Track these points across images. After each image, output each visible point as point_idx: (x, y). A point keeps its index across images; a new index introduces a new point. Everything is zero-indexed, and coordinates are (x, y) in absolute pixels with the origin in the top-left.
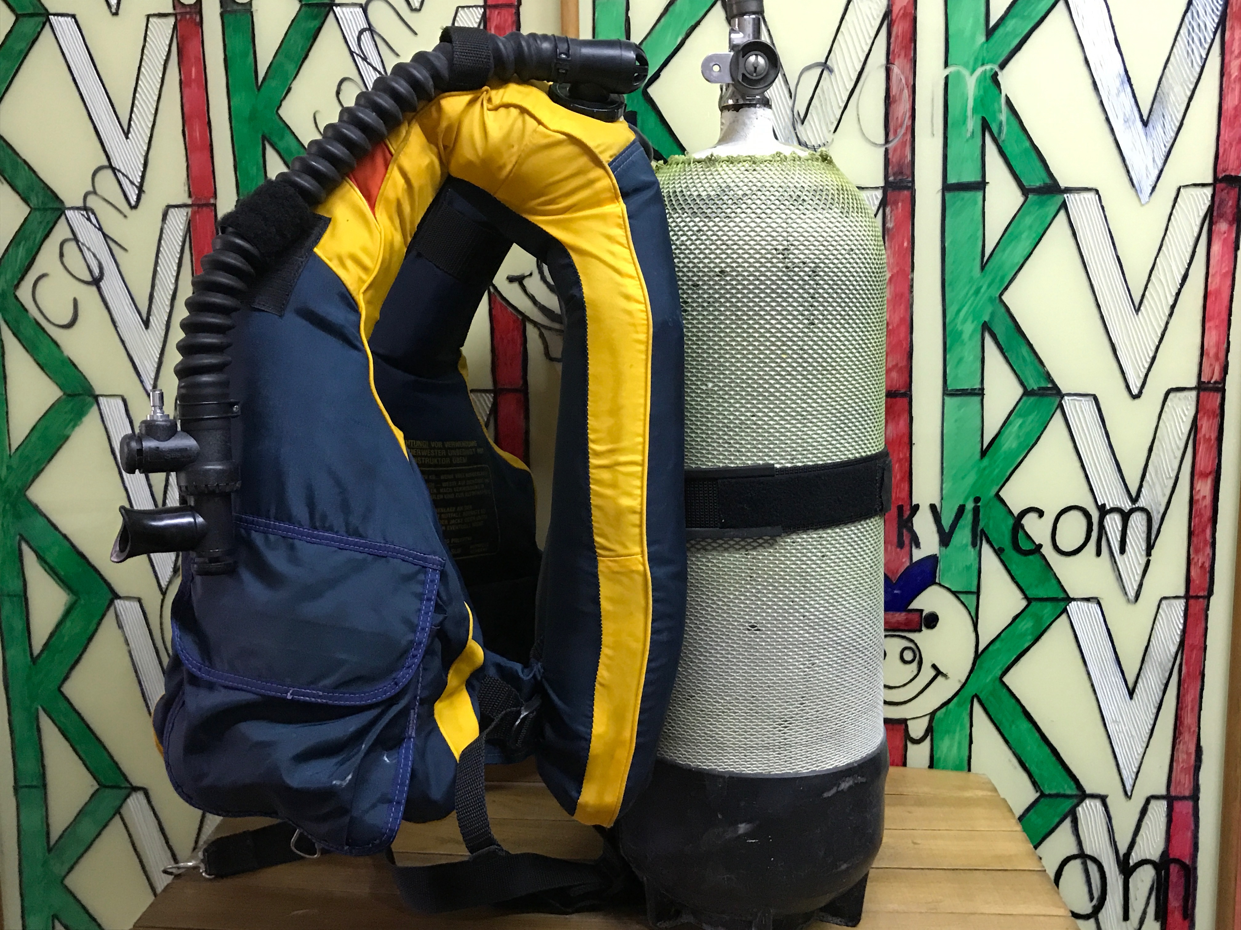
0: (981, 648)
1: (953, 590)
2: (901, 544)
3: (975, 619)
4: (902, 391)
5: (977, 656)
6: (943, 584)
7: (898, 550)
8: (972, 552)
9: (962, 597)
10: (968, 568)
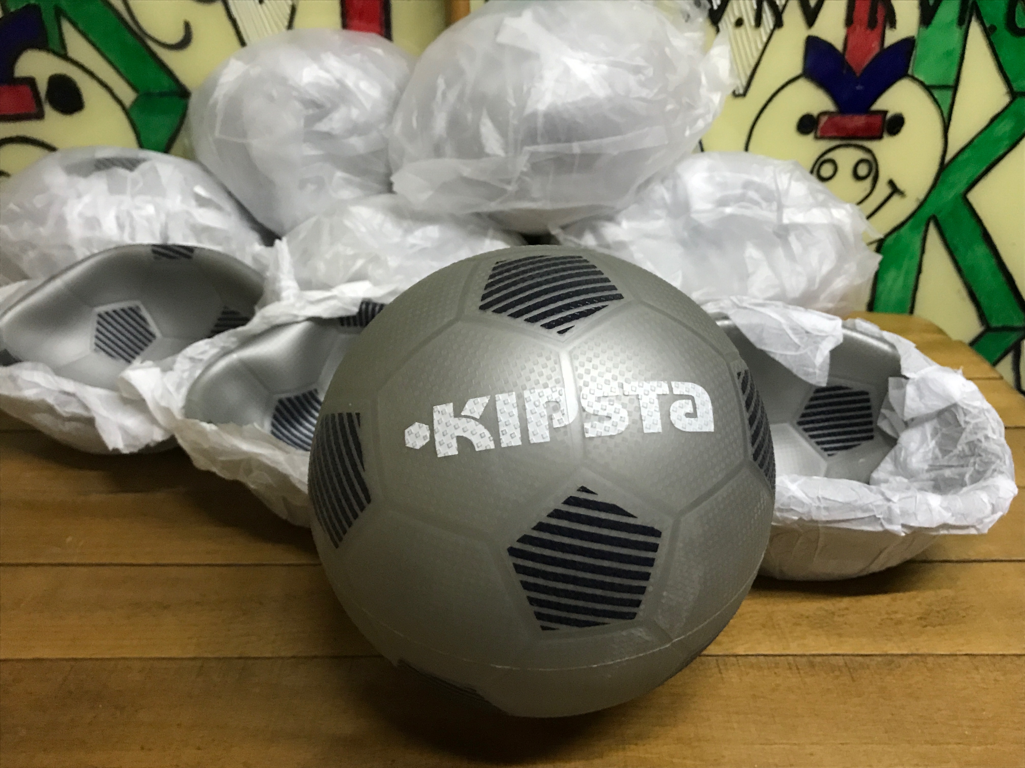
0: (948, 157)
1: (927, 83)
2: (872, 24)
3: (946, 121)
5: (943, 167)
6: (916, 76)
7: (868, 31)
8: (957, 33)
9: (937, 94)
10: (949, 54)
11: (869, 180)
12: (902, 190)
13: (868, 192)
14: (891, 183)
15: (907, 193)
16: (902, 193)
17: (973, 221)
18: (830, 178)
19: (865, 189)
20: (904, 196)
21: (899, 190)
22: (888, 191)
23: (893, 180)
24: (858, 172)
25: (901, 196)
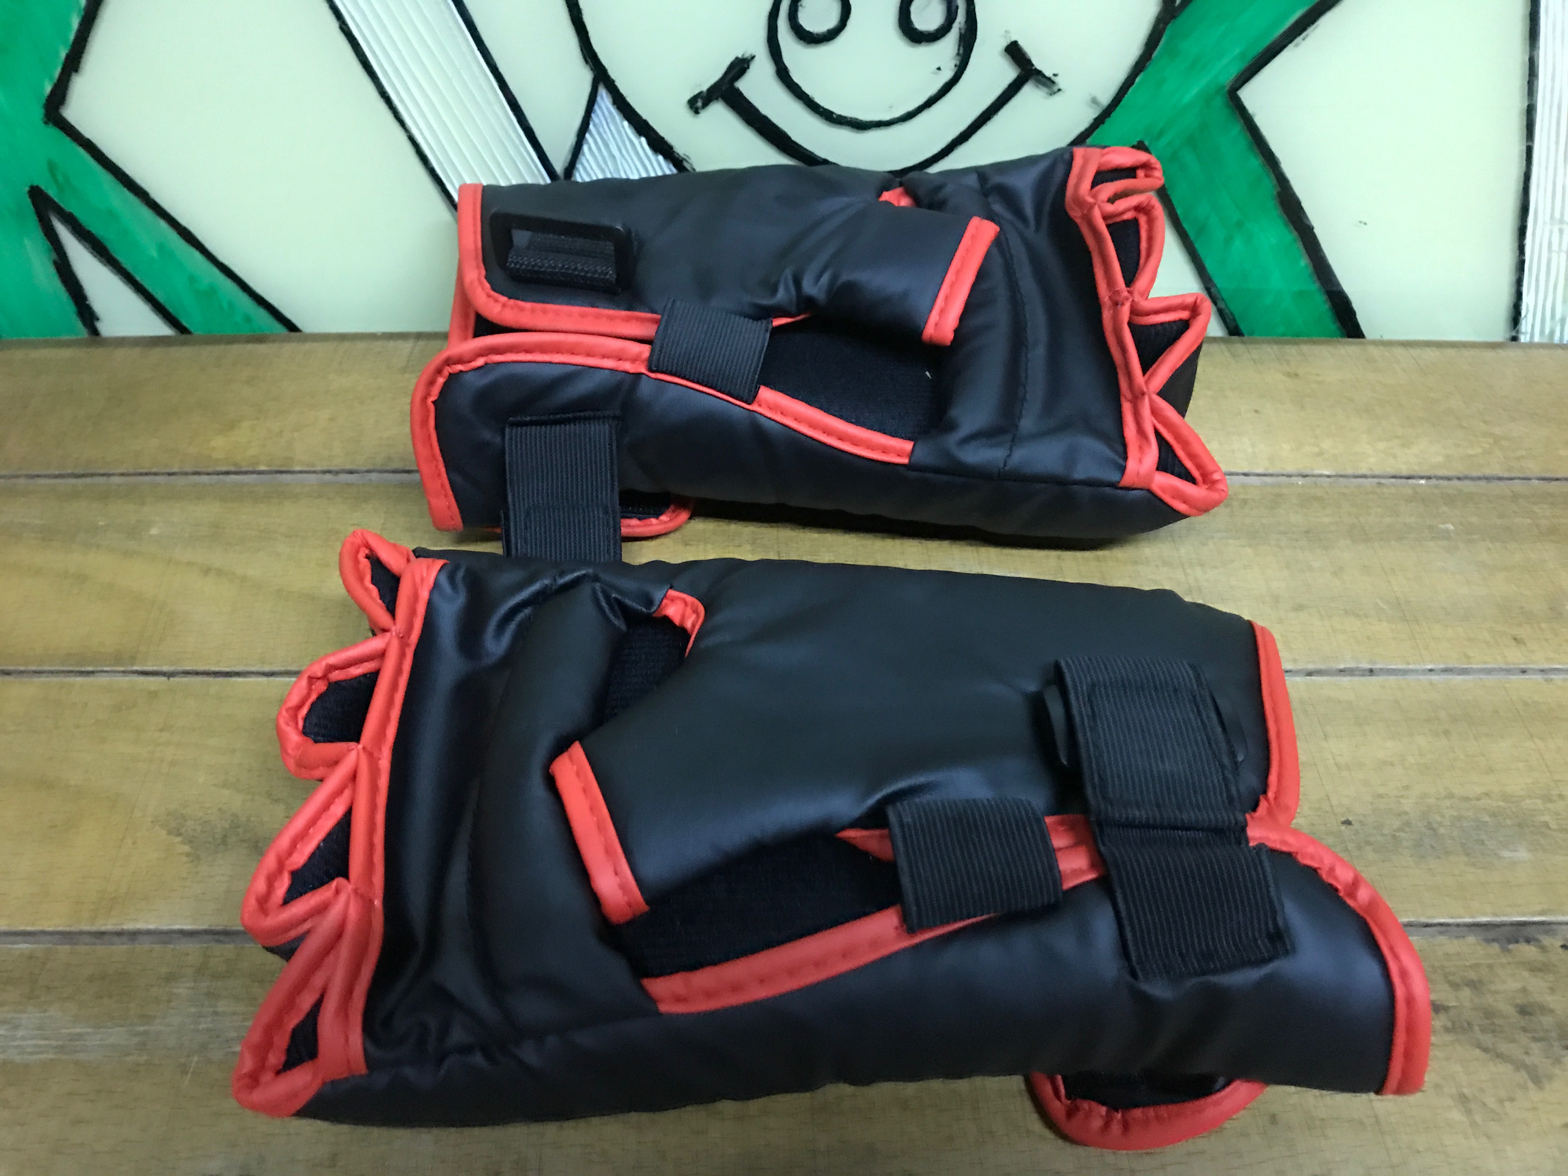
11: (949, 44)
12: (1048, 73)
13: (947, 74)
14: (1014, 51)
15: (1060, 81)
16: (1047, 82)
17: (1255, 162)
18: (831, 35)
19: (939, 69)
20: (1055, 89)
21: (1039, 73)
22: (1009, 73)
23: (1021, 43)
24: (914, 17)
25: (1046, 90)
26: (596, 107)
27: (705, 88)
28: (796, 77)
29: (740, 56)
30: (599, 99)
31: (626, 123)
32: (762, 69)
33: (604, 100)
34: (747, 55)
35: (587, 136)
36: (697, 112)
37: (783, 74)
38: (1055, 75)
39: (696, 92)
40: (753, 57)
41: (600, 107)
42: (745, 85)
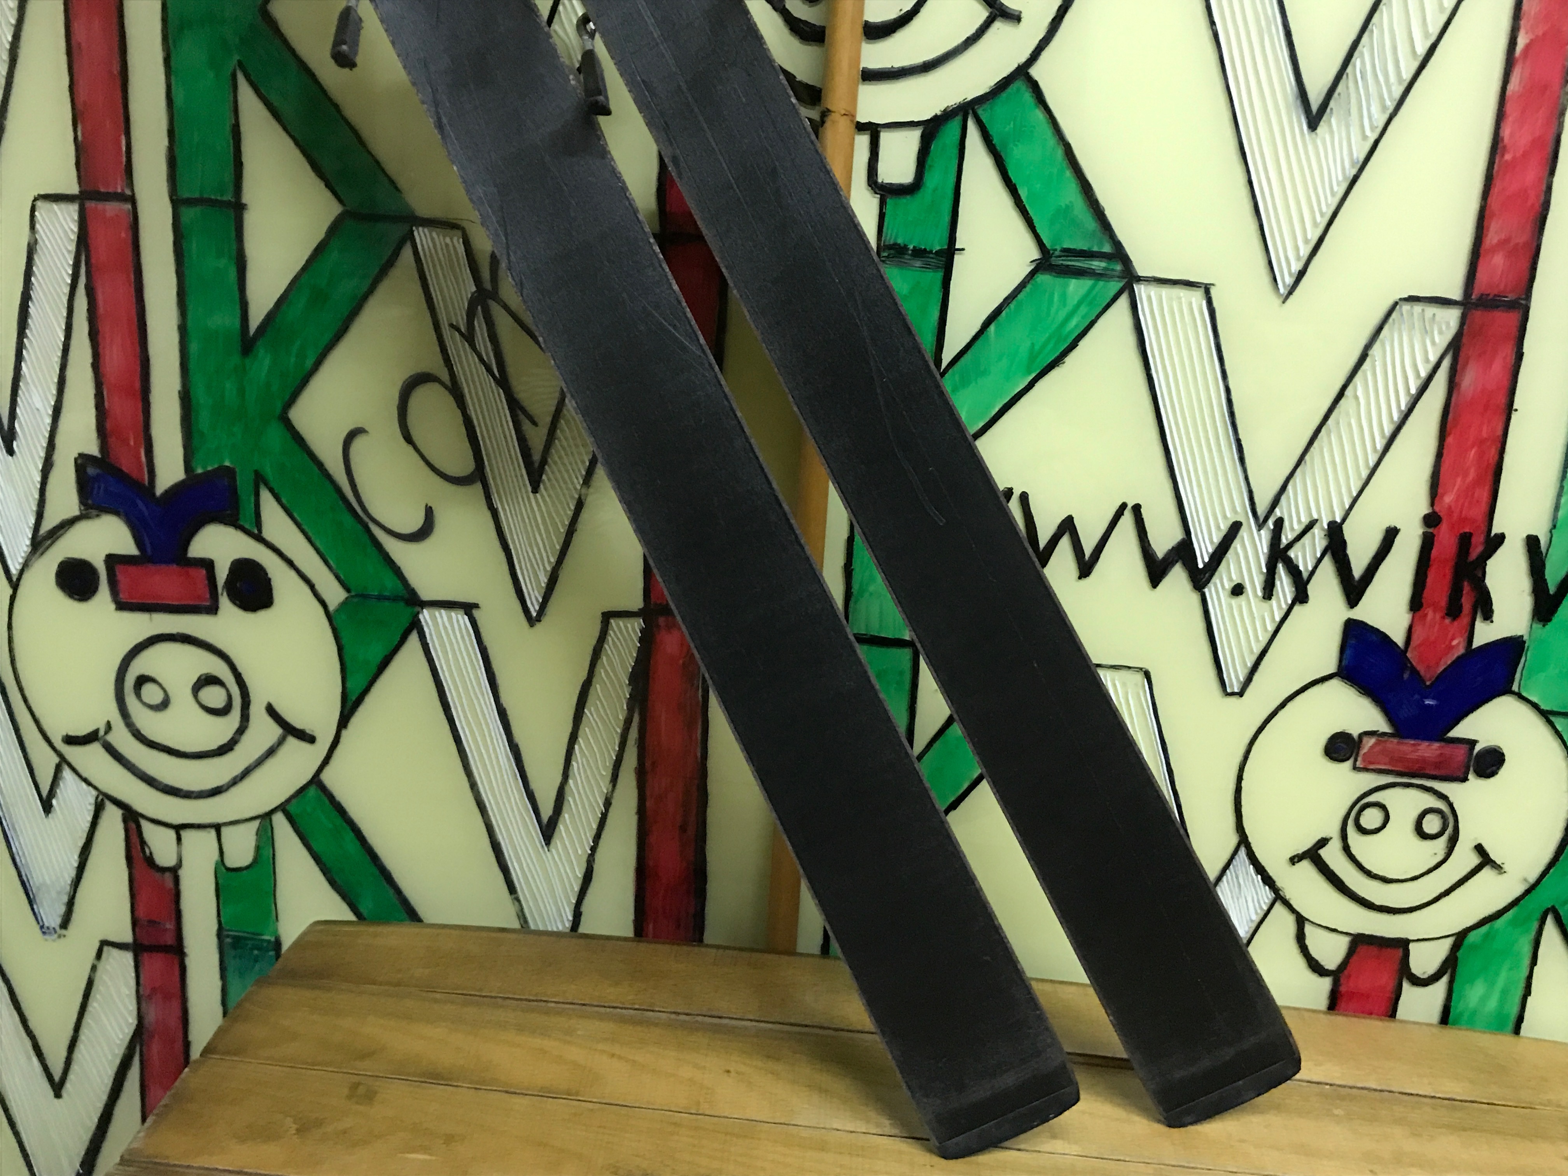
2: (1453, 611)
4: (1511, 297)
7: (1448, 621)
9: (1560, 724)
11: (1442, 841)
12: (1498, 862)
13: (1440, 858)
16: (1498, 868)
19: (1435, 854)
20: (1503, 871)
21: (1494, 862)
22: (1475, 860)
23: (1484, 845)
24: (1424, 826)
25: (1497, 871)
26: (1237, 857)
27: (1300, 852)
28: (1354, 851)
29: (1324, 837)
30: (1239, 852)
31: (1251, 866)
32: (1335, 846)
33: (1242, 852)
34: (1328, 837)
35: (1228, 871)
36: (1293, 864)
37: (1346, 849)
38: (1503, 864)
39: (1295, 853)
40: (1331, 838)
41: (1239, 857)
42: (1323, 852)
